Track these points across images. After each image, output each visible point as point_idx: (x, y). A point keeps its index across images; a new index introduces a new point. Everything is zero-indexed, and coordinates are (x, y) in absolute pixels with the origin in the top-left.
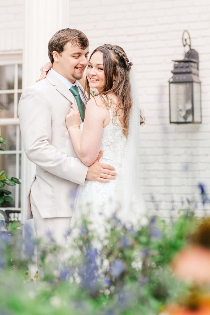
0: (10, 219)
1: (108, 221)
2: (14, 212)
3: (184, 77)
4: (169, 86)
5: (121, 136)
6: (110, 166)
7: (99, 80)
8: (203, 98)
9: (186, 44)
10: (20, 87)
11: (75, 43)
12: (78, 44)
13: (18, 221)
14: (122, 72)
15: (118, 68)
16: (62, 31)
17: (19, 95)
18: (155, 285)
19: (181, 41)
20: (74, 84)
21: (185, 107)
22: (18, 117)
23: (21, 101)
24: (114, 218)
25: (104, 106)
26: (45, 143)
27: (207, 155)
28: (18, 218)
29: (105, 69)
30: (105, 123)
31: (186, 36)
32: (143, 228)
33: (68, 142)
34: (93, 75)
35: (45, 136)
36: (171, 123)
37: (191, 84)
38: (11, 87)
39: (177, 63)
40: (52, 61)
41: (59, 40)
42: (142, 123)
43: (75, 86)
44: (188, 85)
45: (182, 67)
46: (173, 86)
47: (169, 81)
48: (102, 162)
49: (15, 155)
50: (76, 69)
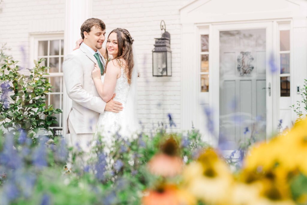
0: (56, 134)
1: (114, 136)
2: (58, 130)
3: (161, 49)
4: (153, 54)
5: (127, 84)
6: (119, 103)
7: (114, 50)
8: (173, 61)
9: (163, 28)
10: (62, 53)
11: (98, 26)
12: (100, 27)
13: (61, 136)
14: (128, 45)
15: (126, 43)
16: (89, 20)
17: (62, 58)
18: (141, 175)
19: (160, 27)
20: (96, 52)
21: (162, 66)
22: (62, 71)
23: (64, 62)
24: (117, 135)
25: (118, 66)
26: (80, 88)
27: (175, 95)
28: (61, 133)
29: (118, 43)
30: (118, 76)
31: (163, 24)
32: (134, 140)
33: (93, 87)
34: (111, 47)
35: (80, 84)
36: (153, 76)
37: (165, 53)
38: (57, 53)
39: (157, 40)
40: (83, 37)
41: (87, 25)
42: (138, 76)
43: (97, 53)
44: (164, 53)
45: (160, 43)
46: (155, 54)
47: (152, 51)
48: (114, 100)
49: (59, 95)
50: (98, 43)
